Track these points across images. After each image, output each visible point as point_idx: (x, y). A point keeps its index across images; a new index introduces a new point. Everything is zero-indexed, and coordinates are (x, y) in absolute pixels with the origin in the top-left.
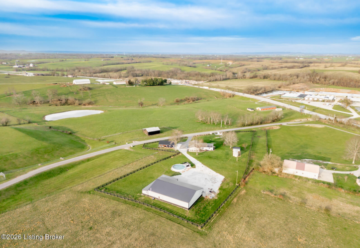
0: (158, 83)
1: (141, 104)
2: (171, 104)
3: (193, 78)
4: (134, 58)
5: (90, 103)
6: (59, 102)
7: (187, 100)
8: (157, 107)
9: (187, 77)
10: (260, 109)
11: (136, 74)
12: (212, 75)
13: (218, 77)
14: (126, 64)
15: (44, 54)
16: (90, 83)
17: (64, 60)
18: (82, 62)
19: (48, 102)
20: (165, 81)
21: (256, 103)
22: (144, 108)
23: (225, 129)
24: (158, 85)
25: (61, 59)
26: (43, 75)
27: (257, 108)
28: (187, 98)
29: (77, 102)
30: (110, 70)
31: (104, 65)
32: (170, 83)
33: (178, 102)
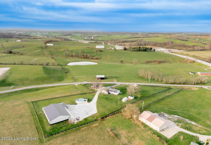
0: (143, 50)
1: (122, 62)
2: (142, 63)
3: (177, 48)
4: (149, 34)
5: (97, 59)
6: (83, 57)
7: (155, 62)
8: (131, 64)
9: (173, 47)
10: (200, 74)
11: (141, 44)
12: (193, 46)
13: (196, 48)
14: (141, 38)
15: (104, 32)
16: (104, 48)
17: (110, 35)
18: (119, 37)
19: (79, 56)
20: (151, 49)
21: (205, 69)
22: (122, 64)
23: (152, 83)
24: (143, 51)
25: (109, 35)
26: (92, 43)
27: (198, 73)
28: (155, 61)
29: (91, 57)
30: (128, 41)
31: (128, 38)
32: (154, 50)
33: (148, 62)
